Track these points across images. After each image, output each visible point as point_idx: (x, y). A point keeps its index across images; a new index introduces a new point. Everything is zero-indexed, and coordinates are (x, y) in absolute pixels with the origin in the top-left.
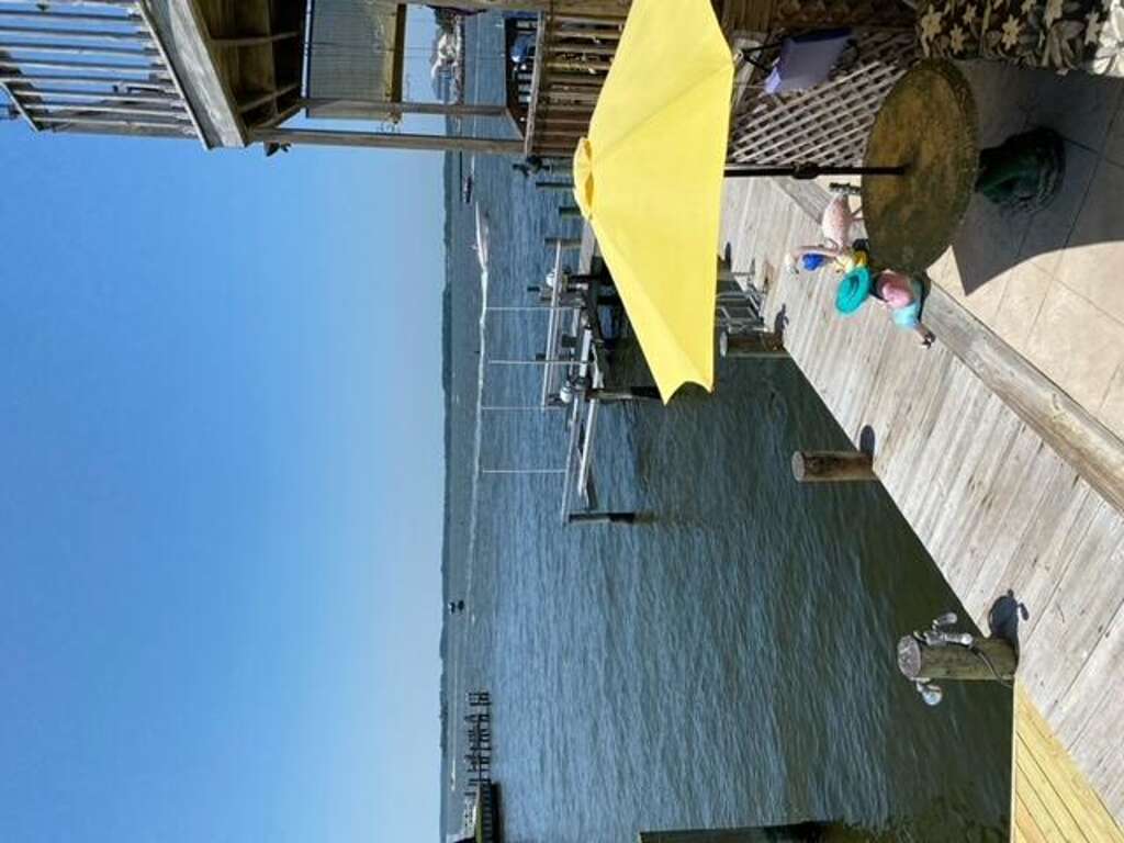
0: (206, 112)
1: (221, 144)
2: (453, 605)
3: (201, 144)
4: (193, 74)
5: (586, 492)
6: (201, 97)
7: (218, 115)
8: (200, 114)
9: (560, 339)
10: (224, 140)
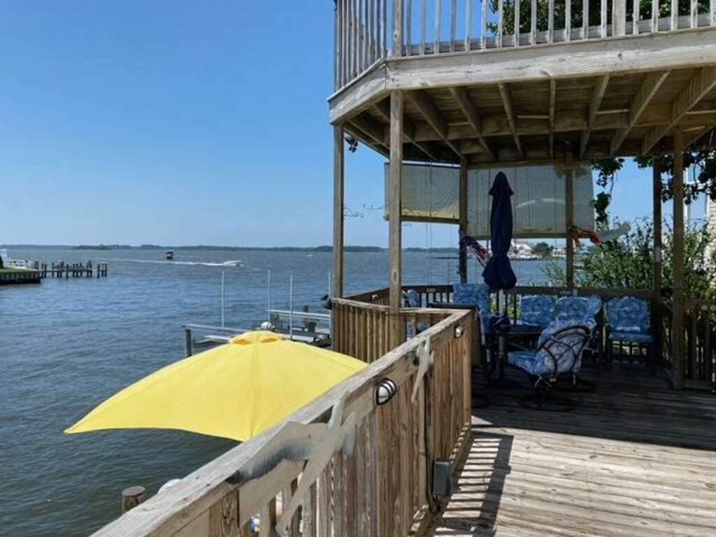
0: (342, 100)
1: (330, 109)
2: (171, 253)
3: (331, 94)
4: (356, 92)
5: (206, 340)
6: (348, 97)
7: (342, 107)
8: (341, 96)
9: (314, 321)
10: (332, 111)
